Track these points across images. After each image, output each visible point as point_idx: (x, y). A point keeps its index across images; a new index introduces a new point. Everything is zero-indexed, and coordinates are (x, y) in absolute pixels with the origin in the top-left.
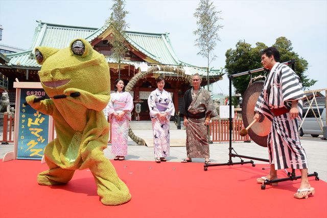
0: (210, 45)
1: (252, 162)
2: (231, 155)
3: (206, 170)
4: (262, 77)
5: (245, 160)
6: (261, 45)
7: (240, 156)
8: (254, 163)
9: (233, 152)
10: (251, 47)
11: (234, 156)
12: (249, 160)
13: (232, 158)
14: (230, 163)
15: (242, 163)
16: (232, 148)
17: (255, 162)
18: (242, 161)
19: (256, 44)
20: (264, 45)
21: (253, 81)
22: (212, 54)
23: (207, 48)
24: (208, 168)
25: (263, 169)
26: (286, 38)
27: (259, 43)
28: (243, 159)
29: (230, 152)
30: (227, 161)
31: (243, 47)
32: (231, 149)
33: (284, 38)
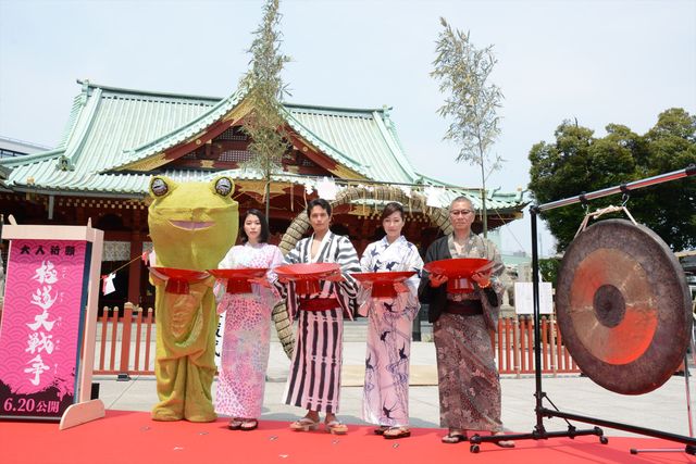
0: (483, 134)
1: (598, 432)
2: (542, 413)
3: (477, 451)
4: (617, 208)
5: (580, 426)
6: (619, 131)
7: (566, 416)
8: (605, 435)
9: (545, 404)
10: (594, 136)
11: (550, 414)
12: (591, 427)
13: (545, 419)
14: (540, 434)
15: (572, 432)
16: (544, 394)
17: (608, 432)
18: (571, 428)
19: (607, 128)
20: (628, 130)
21: (591, 220)
22: (490, 155)
23: (476, 140)
24: (483, 446)
25: (633, 452)
26: (686, 110)
27: (614, 126)
28: (573, 423)
29: (539, 402)
30: (530, 428)
31: (572, 137)
32: (540, 395)
33: (679, 112)
